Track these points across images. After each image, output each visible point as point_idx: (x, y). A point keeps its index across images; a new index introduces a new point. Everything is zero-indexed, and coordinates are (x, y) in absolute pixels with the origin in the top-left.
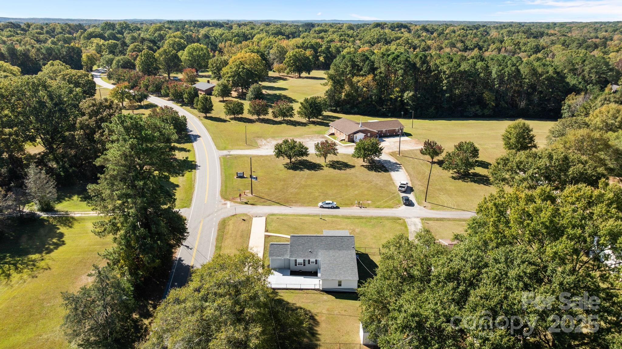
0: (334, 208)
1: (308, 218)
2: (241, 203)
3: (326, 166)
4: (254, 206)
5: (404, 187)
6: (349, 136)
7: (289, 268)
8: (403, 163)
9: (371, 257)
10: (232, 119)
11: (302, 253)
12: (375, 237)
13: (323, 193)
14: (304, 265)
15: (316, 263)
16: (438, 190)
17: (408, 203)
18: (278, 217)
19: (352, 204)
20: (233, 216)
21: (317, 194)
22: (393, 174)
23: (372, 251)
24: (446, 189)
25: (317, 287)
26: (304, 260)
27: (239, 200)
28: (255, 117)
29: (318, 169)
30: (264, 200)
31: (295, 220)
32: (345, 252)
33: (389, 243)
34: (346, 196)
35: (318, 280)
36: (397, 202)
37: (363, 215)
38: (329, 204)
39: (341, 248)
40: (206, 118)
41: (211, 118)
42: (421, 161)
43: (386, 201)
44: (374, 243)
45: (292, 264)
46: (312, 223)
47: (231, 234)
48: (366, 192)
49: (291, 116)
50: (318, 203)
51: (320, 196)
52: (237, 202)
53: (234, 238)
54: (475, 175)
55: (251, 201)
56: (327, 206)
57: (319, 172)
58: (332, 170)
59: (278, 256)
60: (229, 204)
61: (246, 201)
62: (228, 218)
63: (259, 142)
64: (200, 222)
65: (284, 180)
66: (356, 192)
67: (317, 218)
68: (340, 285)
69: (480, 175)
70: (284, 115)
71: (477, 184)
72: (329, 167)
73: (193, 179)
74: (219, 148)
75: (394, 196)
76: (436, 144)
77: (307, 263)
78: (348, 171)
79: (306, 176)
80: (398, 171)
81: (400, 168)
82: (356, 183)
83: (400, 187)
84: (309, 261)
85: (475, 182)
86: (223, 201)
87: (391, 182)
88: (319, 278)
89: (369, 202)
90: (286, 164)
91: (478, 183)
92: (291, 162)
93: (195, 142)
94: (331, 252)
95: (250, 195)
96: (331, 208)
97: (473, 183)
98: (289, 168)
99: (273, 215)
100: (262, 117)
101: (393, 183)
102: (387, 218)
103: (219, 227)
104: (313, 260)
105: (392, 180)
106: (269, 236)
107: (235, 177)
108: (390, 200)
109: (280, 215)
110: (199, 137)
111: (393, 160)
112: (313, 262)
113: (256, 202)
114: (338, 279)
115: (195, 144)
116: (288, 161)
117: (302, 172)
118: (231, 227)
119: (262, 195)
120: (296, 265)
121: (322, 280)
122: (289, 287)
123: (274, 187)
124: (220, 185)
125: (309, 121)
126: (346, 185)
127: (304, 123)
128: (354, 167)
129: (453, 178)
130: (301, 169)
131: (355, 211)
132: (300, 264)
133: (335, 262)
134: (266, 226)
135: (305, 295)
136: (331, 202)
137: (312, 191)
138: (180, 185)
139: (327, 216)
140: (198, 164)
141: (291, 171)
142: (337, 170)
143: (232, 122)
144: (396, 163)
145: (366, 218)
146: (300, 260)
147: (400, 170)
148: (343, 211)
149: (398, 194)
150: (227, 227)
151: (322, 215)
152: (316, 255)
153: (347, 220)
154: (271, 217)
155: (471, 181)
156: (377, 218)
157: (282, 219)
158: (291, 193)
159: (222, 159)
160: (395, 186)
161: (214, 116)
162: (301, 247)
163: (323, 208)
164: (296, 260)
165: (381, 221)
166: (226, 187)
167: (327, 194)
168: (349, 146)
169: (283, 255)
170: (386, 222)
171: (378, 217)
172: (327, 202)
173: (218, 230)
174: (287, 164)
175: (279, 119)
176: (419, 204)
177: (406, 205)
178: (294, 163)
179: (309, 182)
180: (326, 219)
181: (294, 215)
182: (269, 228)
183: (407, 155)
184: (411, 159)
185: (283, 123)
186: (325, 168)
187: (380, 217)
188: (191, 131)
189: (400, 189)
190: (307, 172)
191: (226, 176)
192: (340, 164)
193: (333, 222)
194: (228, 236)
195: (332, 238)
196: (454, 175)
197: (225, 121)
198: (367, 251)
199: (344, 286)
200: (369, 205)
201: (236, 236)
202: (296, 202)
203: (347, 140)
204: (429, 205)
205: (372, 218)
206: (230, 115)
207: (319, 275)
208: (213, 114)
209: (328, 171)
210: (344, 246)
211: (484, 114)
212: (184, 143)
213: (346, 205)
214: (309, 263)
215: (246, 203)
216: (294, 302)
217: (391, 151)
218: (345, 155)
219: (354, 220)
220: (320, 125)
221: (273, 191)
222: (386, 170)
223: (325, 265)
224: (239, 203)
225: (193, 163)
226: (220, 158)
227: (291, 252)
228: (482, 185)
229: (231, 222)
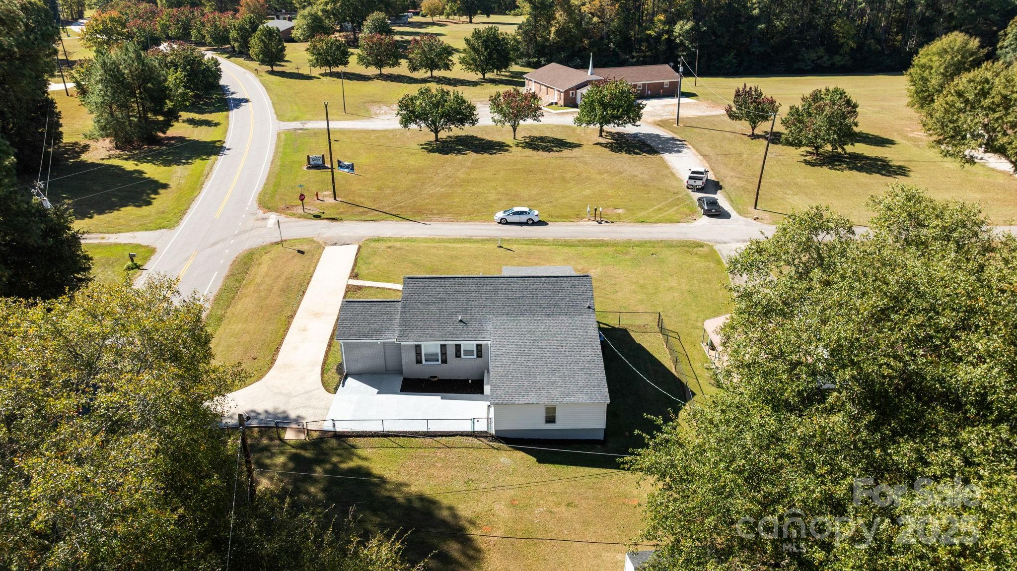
0: (534, 224)
1: (468, 245)
2: (306, 217)
3: (517, 146)
4: (334, 223)
5: (701, 179)
6: (566, 92)
7: (399, 372)
8: (687, 139)
9: (638, 338)
10: (323, 75)
11: (435, 325)
12: (642, 287)
13: (507, 194)
14: (444, 361)
15: (480, 355)
16: (779, 185)
17: (715, 211)
18: (389, 244)
19: (578, 217)
20: (277, 243)
21: (492, 196)
22: (669, 157)
23: (639, 321)
24: (796, 184)
25: (481, 427)
26: (443, 347)
27: (300, 211)
28: (372, 71)
29: (500, 150)
30: (361, 210)
31: (433, 251)
32: (566, 320)
33: (760, 251)
34: (564, 200)
35: (485, 404)
36: (688, 211)
37: (606, 237)
38: (522, 213)
39: (553, 309)
40: (272, 73)
41: (283, 74)
42: (728, 134)
43: (660, 210)
44: (641, 301)
45: (409, 359)
46: (476, 257)
47: (259, 285)
48: (610, 192)
49: (447, 67)
50: (493, 214)
51: (499, 200)
52: (294, 215)
53: (263, 294)
54: (855, 157)
55: (329, 213)
56: (516, 219)
57: (499, 157)
58: (529, 152)
59: (365, 336)
60: (273, 217)
61: (316, 213)
62: (264, 248)
63: (374, 109)
64: (187, 259)
65: (417, 172)
66: (587, 192)
67: (493, 246)
68: (551, 420)
69: (867, 158)
70: (432, 66)
71: (864, 174)
72: (523, 147)
73: (206, 172)
74: (280, 117)
75: (678, 199)
76: (761, 94)
77: (451, 354)
78: (566, 152)
79: (469, 164)
80: (680, 152)
81: (683, 146)
82: (584, 175)
83: (691, 178)
84: (458, 347)
85: (860, 169)
86: (261, 213)
87: (667, 172)
88: (486, 399)
89: (620, 211)
90: (426, 144)
91: (867, 172)
92: (437, 140)
93: (235, 110)
94: (524, 323)
95: (332, 200)
96: (526, 224)
97: (855, 172)
98: (433, 151)
99: (379, 240)
100: (386, 70)
101: (673, 174)
102: (669, 244)
103: (231, 270)
104: (468, 345)
105: (667, 167)
106: (359, 288)
107: (305, 168)
108: (671, 205)
109: (396, 240)
110: (246, 101)
111: (664, 133)
112: (469, 353)
113: (341, 213)
114: (546, 401)
115: (233, 114)
116: (432, 137)
117: (460, 157)
118: (264, 269)
119: (358, 200)
120: (419, 361)
121: (496, 405)
122: (390, 427)
123: (391, 185)
124: (264, 181)
125: (484, 78)
126: (563, 179)
127: (474, 82)
128: (579, 146)
129: (807, 163)
130: (460, 152)
131: (588, 229)
132: (431, 358)
133: (535, 350)
134: (355, 265)
135: (440, 454)
136: (526, 209)
137: (481, 190)
138: (172, 184)
139: (517, 241)
140: (227, 145)
141: (436, 155)
142: (541, 153)
143: (324, 79)
144: (673, 139)
145: (614, 244)
146: (431, 347)
147: (684, 150)
148: (554, 231)
149: (687, 195)
150: (253, 270)
151: (503, 240)
152: (480, 330)
153: (566, 250)
154: (372, 244)
155: (851, 169)
156: (641, 244)
157: (400, 248)
158: (431, 196)
159: (283, 136)
160: (680, 180)
161: (288, 71)
162: (434, 309)
163: (507, 223)
164: (418, 347)
165: (653, 250)
166: (277, 185)
167: (517, 195)
168: (567, 113)
169: (379, 332)
170: (666, 253)
171: (646, 242)
172: (517, 209)
173: (227, 277)
174: (429, 143)
175: (422, 74)
176: (740, 213)
177: (710, 216)
178: (443, 142)
179: (475, 174)
180: (514, 247)
181: (433, 240)
182: (363, 269)
183: (694, 125)
184: (707, 131)
185: (430, 82)
186: (514, 149)
187: (650, 242)
188: (233, 93)
189: (692, 182)
190: (472, 156)
191: (283, 166)
192: (549, 142)
193: (530, 254)
194: (252, 288)
195: (527, 282)
196: (808, 158)
197: (309, 78)
198: (624, 322)
199: (564, 423)
200: (619, 218)
201: (270, 290)
202: (441, 213)
203: (562, 102)
204: (767, 216)
205: (629, 244)
206: (321, 66)
207: (487, 389)
208: (288, 68)
209: (518, 154)
210: (562, 304)
211: (833, 65)
212: (211, 112)
213: (564, 218)
214: (458, 355)
215: (317, 217)
216: (402, 479)
217: (658, 119)
218: (558, 126)
219: (585, 249)
220: (506, 84)
221: (388, 191)
222: (652, 151)
223: (505, 360)
224: (300, 217)
225: (217, 144)
226: (279, 134)
227: (404, 322)
228: (878, 175)
229: (266, 258)
